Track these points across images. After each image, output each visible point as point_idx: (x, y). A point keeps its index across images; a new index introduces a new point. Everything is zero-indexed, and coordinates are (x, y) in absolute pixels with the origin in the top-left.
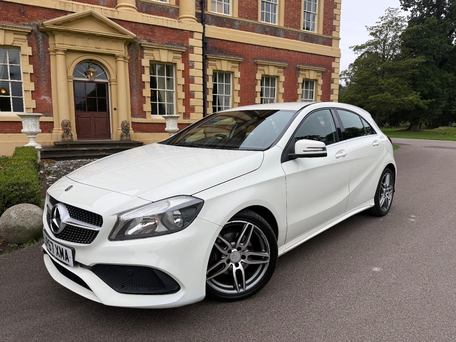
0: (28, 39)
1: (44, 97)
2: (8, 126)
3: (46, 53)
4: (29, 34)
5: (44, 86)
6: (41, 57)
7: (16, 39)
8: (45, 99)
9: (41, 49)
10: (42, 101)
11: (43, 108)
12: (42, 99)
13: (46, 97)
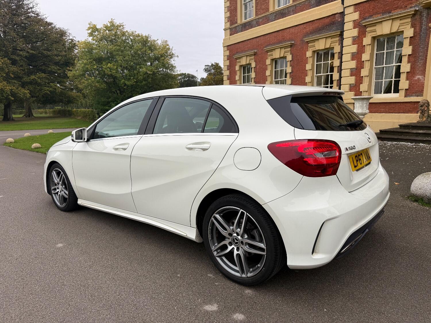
0: (412, 21)
1: (418, 77)
2: (383, 106)
3: (427, 30)
4: (414, 15)
5: (420, 65)
6: (422, 35)
7: (401, 25)
8: (419, 79)
9: (423, 27)
10: (416, 81)
11: (415, 88)
12: (416, 78)
13: (420, 77)
